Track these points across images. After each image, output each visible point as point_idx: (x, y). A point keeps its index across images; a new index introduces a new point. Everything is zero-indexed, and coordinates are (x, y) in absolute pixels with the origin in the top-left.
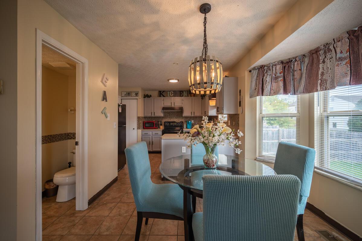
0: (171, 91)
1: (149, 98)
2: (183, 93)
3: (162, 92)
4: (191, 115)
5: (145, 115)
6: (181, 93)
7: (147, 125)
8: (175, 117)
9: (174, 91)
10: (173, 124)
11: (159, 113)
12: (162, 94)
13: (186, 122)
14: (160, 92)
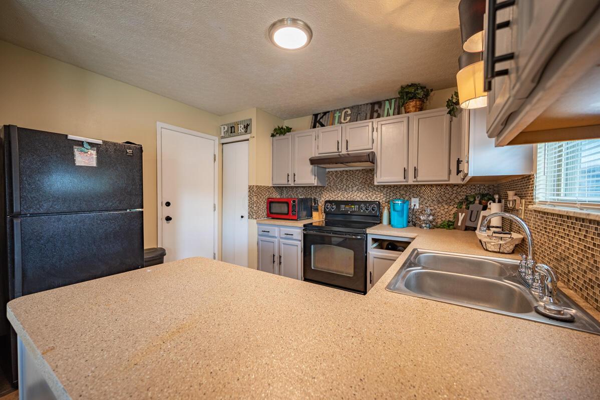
0: (345, 109)
1: (282, 137)
2: (380, 107)
3: (322, 115)
4: (402, 179)
5: (274, 183)
6: (376, 107)
7: (276, 208)
8: (355, 189)
9: (352, 108)
10: (347, 207)
11: (307, 177)
12: (321, 120)
13: (389, 202)
14: (316, 116)
